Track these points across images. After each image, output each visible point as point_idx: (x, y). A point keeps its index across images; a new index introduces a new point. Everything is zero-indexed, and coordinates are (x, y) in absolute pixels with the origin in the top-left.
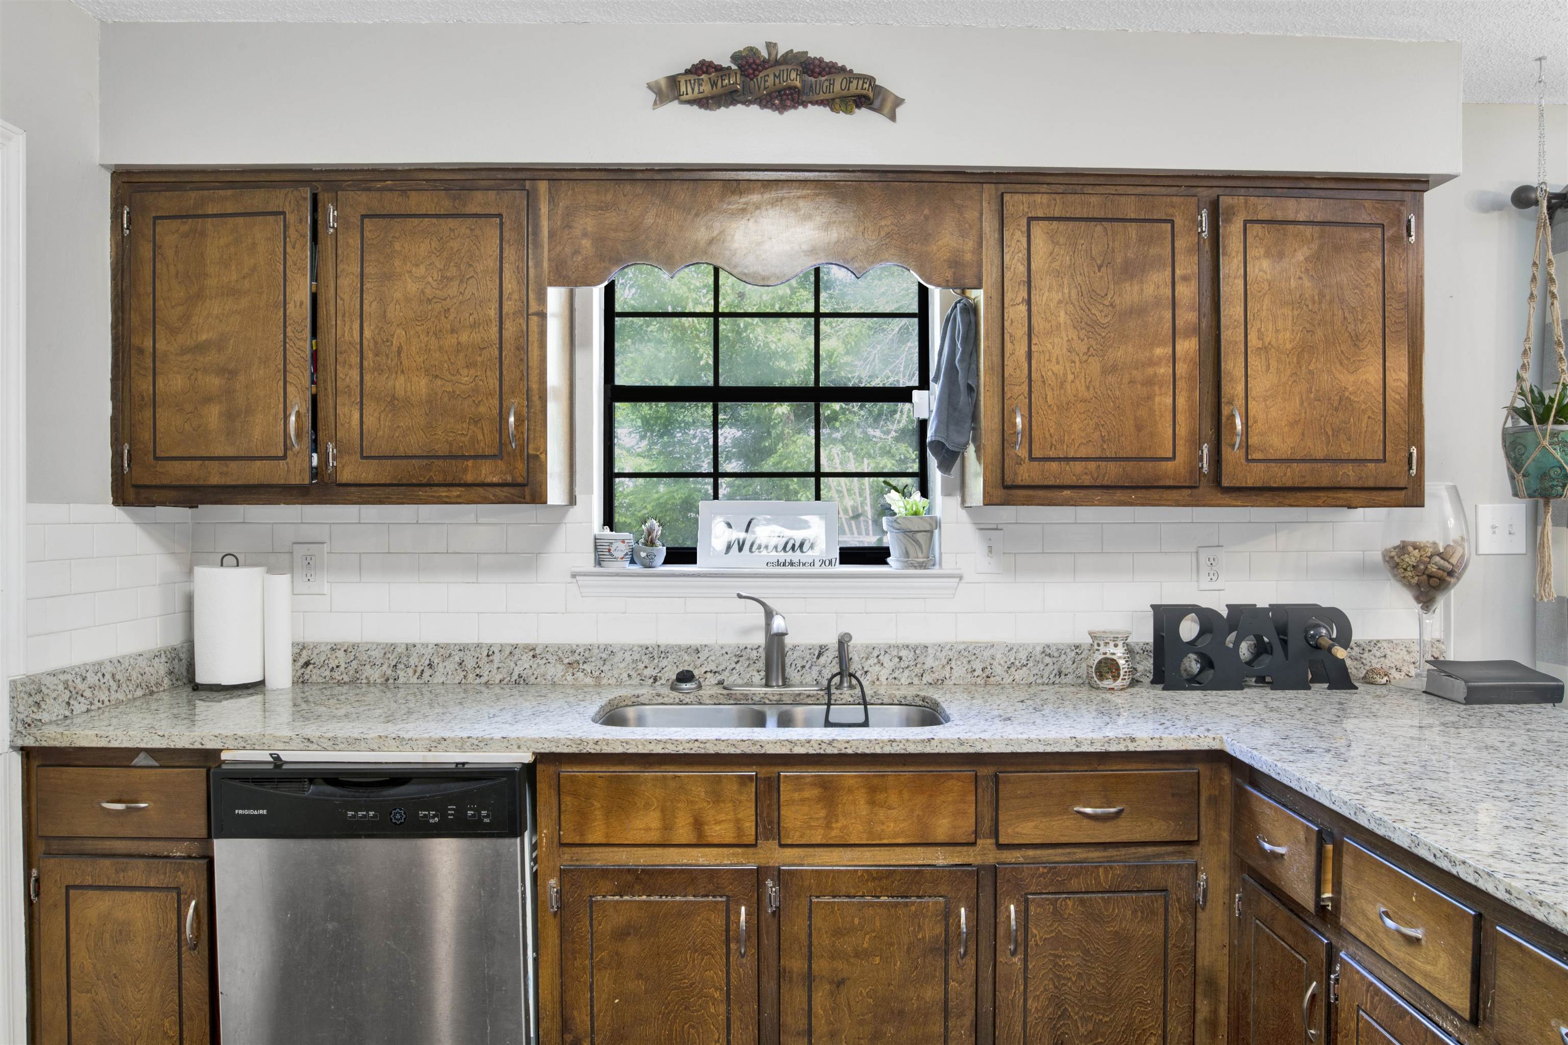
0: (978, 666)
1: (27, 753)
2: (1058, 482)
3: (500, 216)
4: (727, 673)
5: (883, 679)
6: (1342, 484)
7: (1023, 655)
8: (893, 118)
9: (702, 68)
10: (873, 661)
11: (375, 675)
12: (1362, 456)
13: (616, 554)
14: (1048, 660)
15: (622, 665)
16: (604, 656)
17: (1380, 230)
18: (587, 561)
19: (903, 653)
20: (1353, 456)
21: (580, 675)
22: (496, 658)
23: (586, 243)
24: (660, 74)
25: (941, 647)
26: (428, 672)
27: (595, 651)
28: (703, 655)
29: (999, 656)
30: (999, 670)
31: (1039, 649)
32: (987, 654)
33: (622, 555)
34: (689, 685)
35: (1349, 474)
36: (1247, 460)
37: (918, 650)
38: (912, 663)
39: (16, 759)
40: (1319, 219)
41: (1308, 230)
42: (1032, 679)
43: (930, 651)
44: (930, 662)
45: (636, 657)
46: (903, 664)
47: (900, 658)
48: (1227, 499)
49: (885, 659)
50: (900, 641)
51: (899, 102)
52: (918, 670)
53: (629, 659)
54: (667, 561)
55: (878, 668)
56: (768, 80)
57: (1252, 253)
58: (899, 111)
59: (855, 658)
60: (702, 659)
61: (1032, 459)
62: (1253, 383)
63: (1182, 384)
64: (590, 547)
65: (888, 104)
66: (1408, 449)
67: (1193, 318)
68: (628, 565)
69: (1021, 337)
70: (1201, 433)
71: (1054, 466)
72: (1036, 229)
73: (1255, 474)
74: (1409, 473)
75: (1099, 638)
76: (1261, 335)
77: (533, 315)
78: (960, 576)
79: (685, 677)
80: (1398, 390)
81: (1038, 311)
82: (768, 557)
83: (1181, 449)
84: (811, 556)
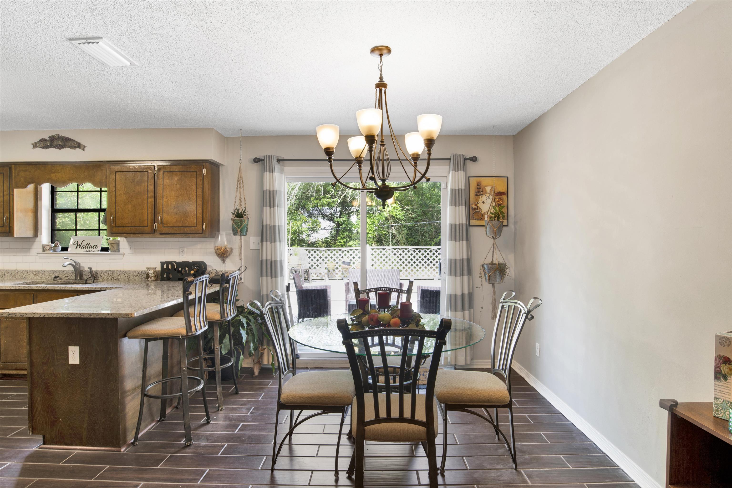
0: (126, 275)
2: (122, 232)
3: (3, 173)
4: (70, 277)
5: (105, 278)
6: (186, 232)
7: (137, 273)
8: (83, 150)
9: (42, 140)
10: (103, 274)
12: (191, 226)
13: (46, 249)
14: (142, 274)
15: (47, 275)
16: (43, 272)
17: (195, 173)
18: (41, 250)
19: (109, 272)
20: (189, 226)
21: (38, 277)
22: (19, 273)
23: (22, 179)
24: (33, 142)
25: (118, 271)
26: (4, 276)
27: (41, 271)
28: (65, 272)
29: (131, 273)
30: (131, 277)
31: (140, 272)
32: (129, 273)
33: (48, 249)
34: (57, 279)
35: (188, 230)
36: (163, 227)
37: (113, 272)
38: (111, 275)
40: (181, 170)
41: (178, 173)
42: (139, 279)
43: (116, 272)
44: (116, 275)
45: (50, 273)
46: (109, 275)
47: (109, 273)
48: (161, 236)
49: (105, 274)
50: (109, 270)
51: (85, 147)
52: (113, 276)
53: (48, 273)
54: (62, 251)
55: (104, 276)
56: (55, 143)
57: (165, 179)
58: (85, 149)
59: (99, 273)
60: (65, 273)
61: (116, 227)
62: (164, 209)
63: (150, 210)
64: (41, 247)
65: (82, 147)
66: (203, 224)
67: (152, 194)
68: (52, 251)
69: (114, 199)
70: (154, 221)
71: (121, 228)
72: (117, 174)
73: (165, 230)
74: (203, 230)
75: (148, 269)
76: (167, 198)
77: (11, 195)
78: (124, 254)
79: (56, 277)
80: (200, 210)
81: (117, 193)
82: (85, 250)
83: (149, 224)
84: (95, 249)
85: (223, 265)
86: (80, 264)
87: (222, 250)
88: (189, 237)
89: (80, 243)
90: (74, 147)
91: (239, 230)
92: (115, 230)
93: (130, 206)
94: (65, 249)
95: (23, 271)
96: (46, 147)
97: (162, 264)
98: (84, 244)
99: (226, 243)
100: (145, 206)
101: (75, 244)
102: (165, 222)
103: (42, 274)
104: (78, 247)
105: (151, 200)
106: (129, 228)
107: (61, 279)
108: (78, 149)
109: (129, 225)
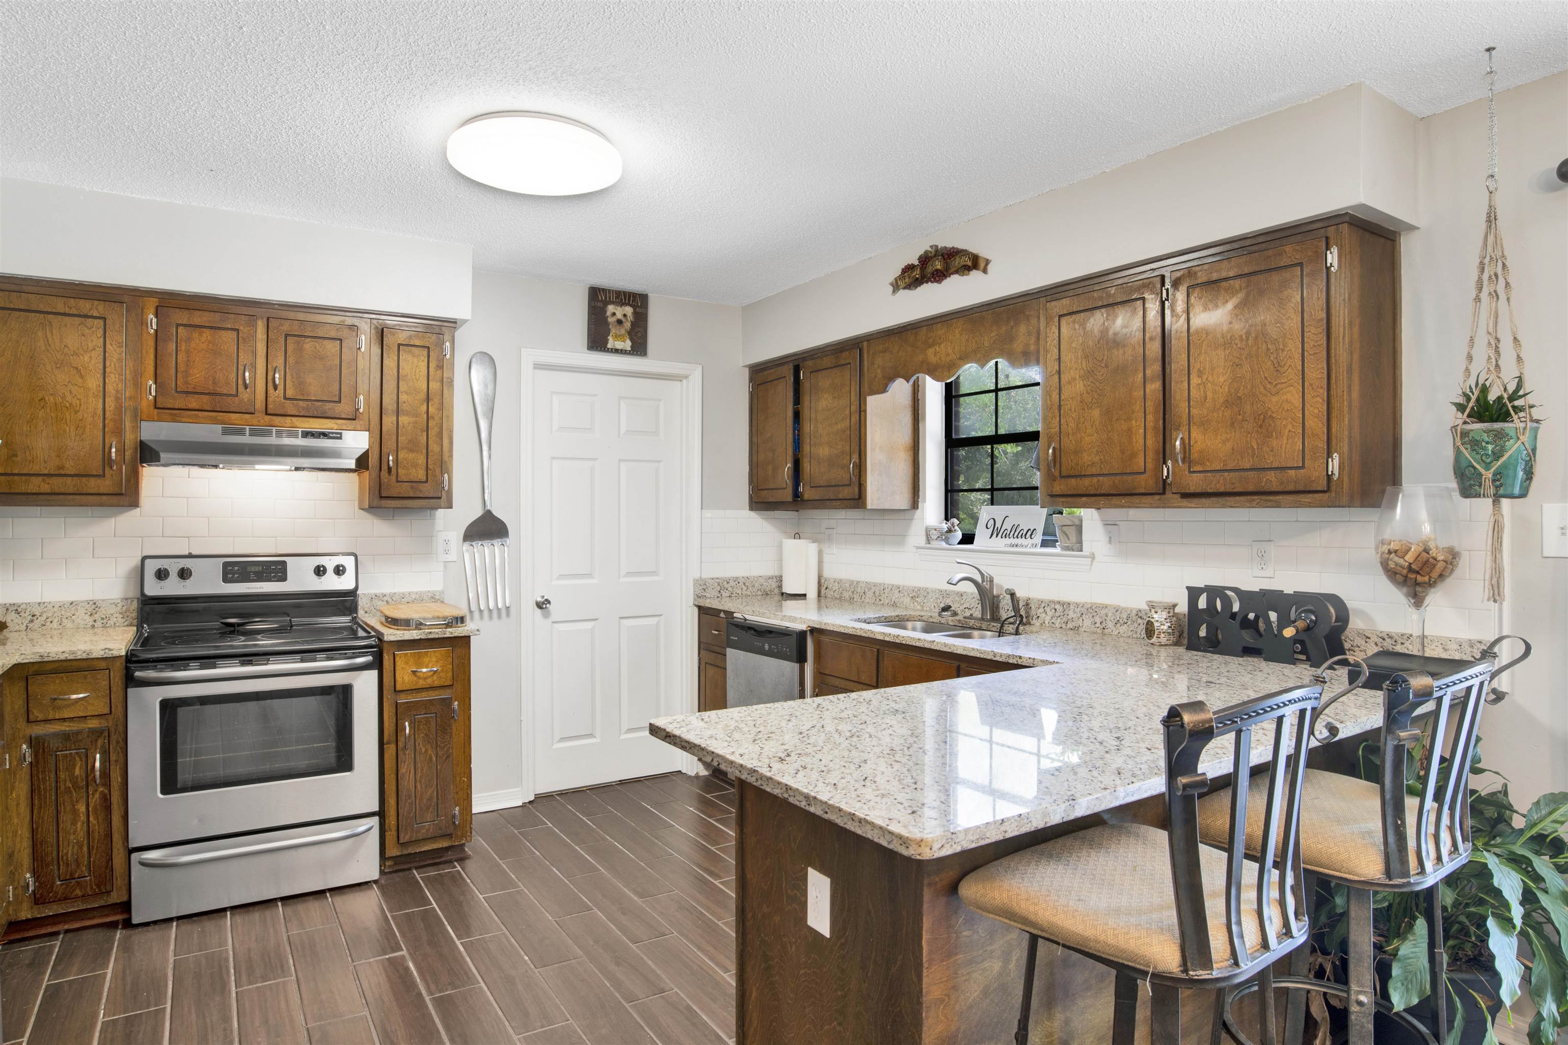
0: (1098, 620)
1: (700, 608)
2: (1075, 492)
3: (850, 363)
4: (974, 610)
5: (1047, 622)
6: (1266, 489)
7: (1124, 616)
8: (985, 271)
9: (909, 268)
10: (1041, 610)
11: (846, 595)
12: (1284, 465)
13: (933, 537)
14: (1140, 621)
15: (932, 600)
17: (1299, 268)
18: (922, 541)
19: (1057, 607)
20: (1275, 465)
21: (916, 603)
22: (886, 591)
23: (879, 371)
24: (891, 279)
25: (1077, 605)
26: (863, 596)
27: (922, 591)
28: (964, 597)
29: (1110, 615)
30: (1110, 625)
31: (1134, 612)
32: (1103, 612)
33: (936, 537)
34: (946, 613)
35: (1272, 480)
36: (1190, 472)
37: (1066, 605)
38: (1062, 614)
39: (696, 610)
40: (1246, 272)
41: (1237, 283)
42: (1130, 634)
43: (1072, 607)
44: (1071, 615)
45: (937, 596)
46: (1057, 614)
47: (1055, 610)
48: (1185, 502)
49: (1048, 609)
50: (1056, 599)
51: (987, 262)
52: (1065, 619)
53: (934, 597)
54: (961, 542)
55: (1044, 615)
56: (930, 269)
57: (1194, 311)
58: (989, 267)
59: (1033, 608)
60: (960, 601)
61: (1062, 477)
62: (1194, 411)
63: (1150, 418)
64: (924, 533)
65: (982, 265)
66: (1329, 455)
67: (1157, 367)
68: (944, 544)
69: (1055, 395)
70: (1164, 454)
71: (1073, 481)
72: (1064, 321)
73: (1195, 482)
74: (1329, 477)
75: (1152, 606)
76: (1200, 374)
77: (862, 411)
78: (1092, 557)
79: (946, 609)
80: (1316, 406)
81: (1065, 378)
82: (1008, 541)
83: (1150, 466)
84: (1028, 541)
85: (1414, 615)
86: (991, 581)
87: (1410, 557)
88: (1278, 505)
89: (998, 525)
90: (965, 269)
91: (1488, 475)
92: (1058, 488)
93: (1096, 413)
94: (968, 539)
95: (893, 588)
96: (915, 283)
97: (1193, 593)
98: (1008, 526)
99: (1427, 528)
100: (1138, 407)
101: (989, 527)
102: (1195, 455)
103: (923, 598)
104: (995, 535)
105: (1155, 386)
106: (1095, 480)
107: (955, 614)
108: (974, 273)
109: (1094, 471)
